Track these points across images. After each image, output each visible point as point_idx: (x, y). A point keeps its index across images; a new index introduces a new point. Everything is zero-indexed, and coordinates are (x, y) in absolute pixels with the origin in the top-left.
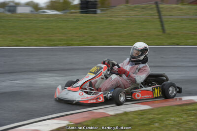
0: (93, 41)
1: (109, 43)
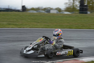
0: (82, 27)
1: (90, 28)
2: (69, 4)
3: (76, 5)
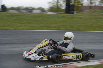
0: (71, 28)
1: (80, 29)
2: (53, 3)
3: (61, 5)
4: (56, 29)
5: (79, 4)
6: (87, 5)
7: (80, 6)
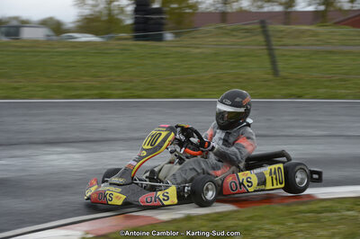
2: (91, 2)
3: (121, 9)
4: (96, 95)
5: (184, 5)
6: (212, 9)
7: (189, 13)
